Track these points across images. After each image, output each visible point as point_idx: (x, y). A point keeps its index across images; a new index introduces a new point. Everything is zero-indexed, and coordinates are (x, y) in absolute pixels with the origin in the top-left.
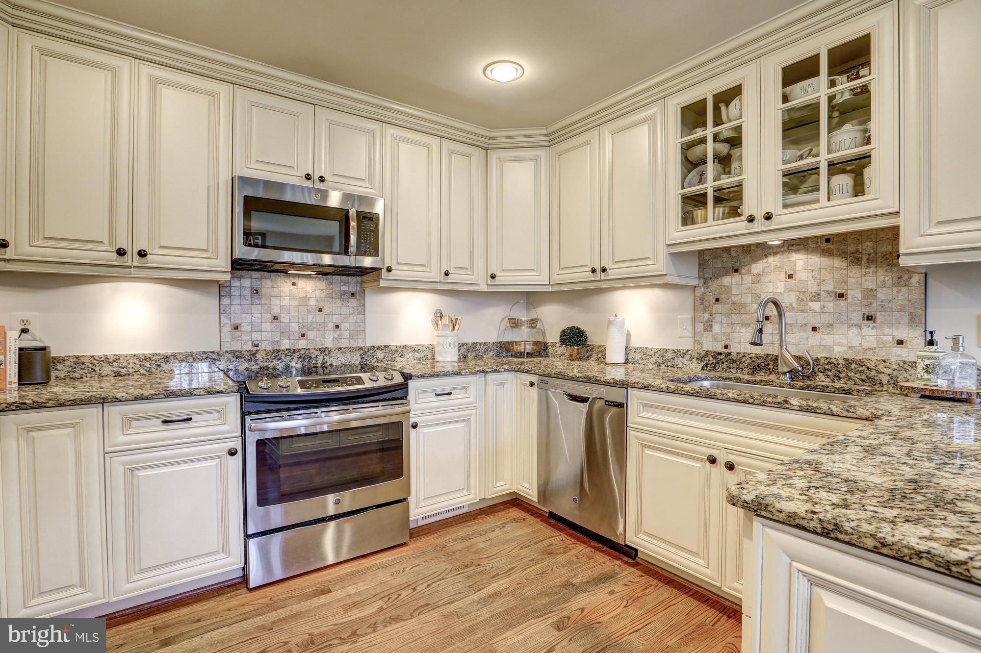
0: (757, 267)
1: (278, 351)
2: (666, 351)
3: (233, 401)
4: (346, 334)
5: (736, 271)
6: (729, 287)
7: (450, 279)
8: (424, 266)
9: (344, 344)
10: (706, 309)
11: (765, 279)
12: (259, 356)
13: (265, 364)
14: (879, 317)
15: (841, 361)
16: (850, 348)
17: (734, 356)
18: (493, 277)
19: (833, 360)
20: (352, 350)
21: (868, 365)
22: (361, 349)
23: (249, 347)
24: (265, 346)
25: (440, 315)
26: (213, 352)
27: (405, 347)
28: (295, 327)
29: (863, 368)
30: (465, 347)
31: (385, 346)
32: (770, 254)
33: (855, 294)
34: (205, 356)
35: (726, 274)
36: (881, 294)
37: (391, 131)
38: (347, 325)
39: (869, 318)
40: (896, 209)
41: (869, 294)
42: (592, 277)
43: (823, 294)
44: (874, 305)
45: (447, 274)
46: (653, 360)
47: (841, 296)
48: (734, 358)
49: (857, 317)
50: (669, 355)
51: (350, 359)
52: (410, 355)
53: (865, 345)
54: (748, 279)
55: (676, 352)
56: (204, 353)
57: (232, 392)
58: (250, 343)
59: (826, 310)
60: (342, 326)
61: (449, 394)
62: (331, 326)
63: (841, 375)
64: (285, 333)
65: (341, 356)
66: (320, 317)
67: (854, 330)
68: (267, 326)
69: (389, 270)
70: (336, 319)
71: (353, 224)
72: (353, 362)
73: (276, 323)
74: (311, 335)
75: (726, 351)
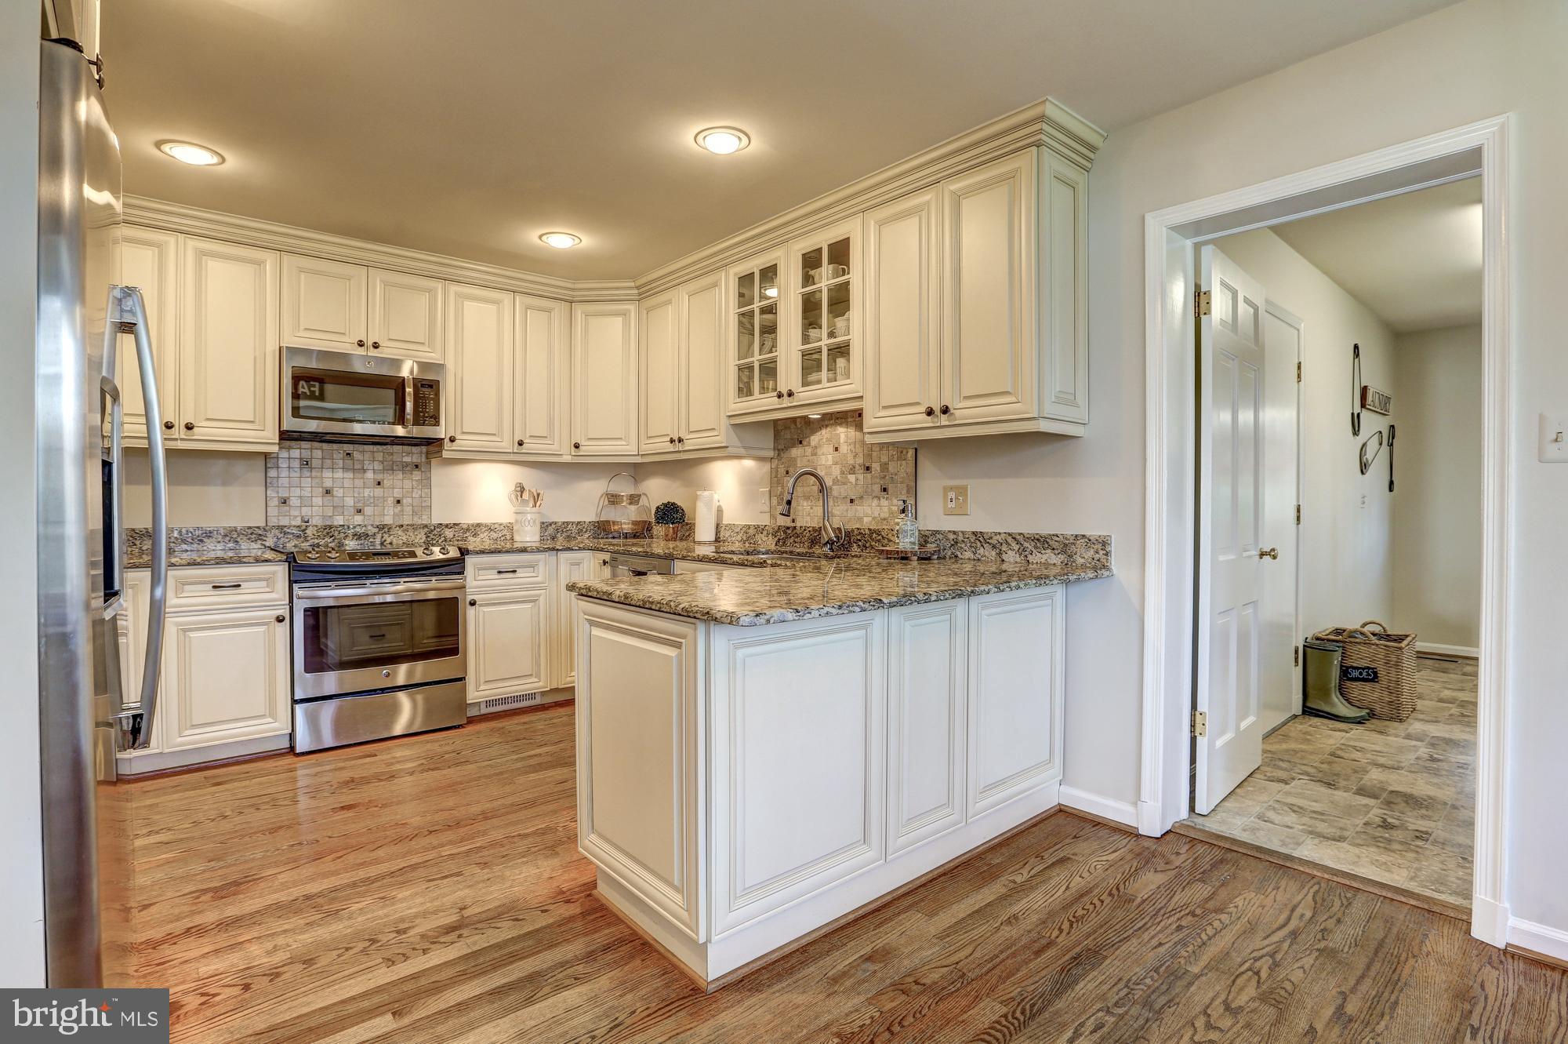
0: (814, 439)
1: (331, 527)
2: (749, 527)
3: (281, 571)
4: (409, 510)
5: (801, 442)
6: (795, 460)
7: (525, 449)
8: (494, 435)
9: (407, 520)
10: (778, 483)
11: (820, 452)
12: (309, 532)
13: (316, 541)
14: (890, 491)
15: (867, 532)
16: (874, 518)
17: (798, 531)
18: (577, 446)
19: (862, 531)
20: (414, 527)
21: (883, 533)
22: (426, 526)
23: (298, 522)
24: (316, 521)
25: (521, 489)
26: (258, 528)
27: (479, 525)
28: (349, 501)
29: (880, 537)
30: (553, 526)
31: (454, 524)
32: (823, 426)
33: (876, 467)
34: (250, 531)
35: (793, 446)
36: (892, 468)
37: (454, 288)
38: (410, 500)
39: (885, 490)
40: (860, 394)
41: (884, 467)
42: (670, 448)
43: (857, 467)
44: (887, 477)
45: (521, 443)
46: (739, 538)
47: (868, 469)
48: (798, 532)
49: (877, 488)
50: (752, 531)
51: (413, 537)
52: (486, 534)
53: (882, 516)
54: (809, 450)
55: (757, 527)
56: (250, 528)
57: (280, 561)
58: (299, 519)
59: (859, 482)
60: (405, 501)
61: (514, 571)
62: (391, 501)
63: (868, 545)
64: (339, 508)
65: (403, 534)
66: (378, 491)
67: (876, 501)
68: (318, 501)
69: (452, 440)
70: (397, 493)
71: (409, 390)
72: (416, 541)
73: (328, 498)
74: (368, 510)
75: (793, 525)
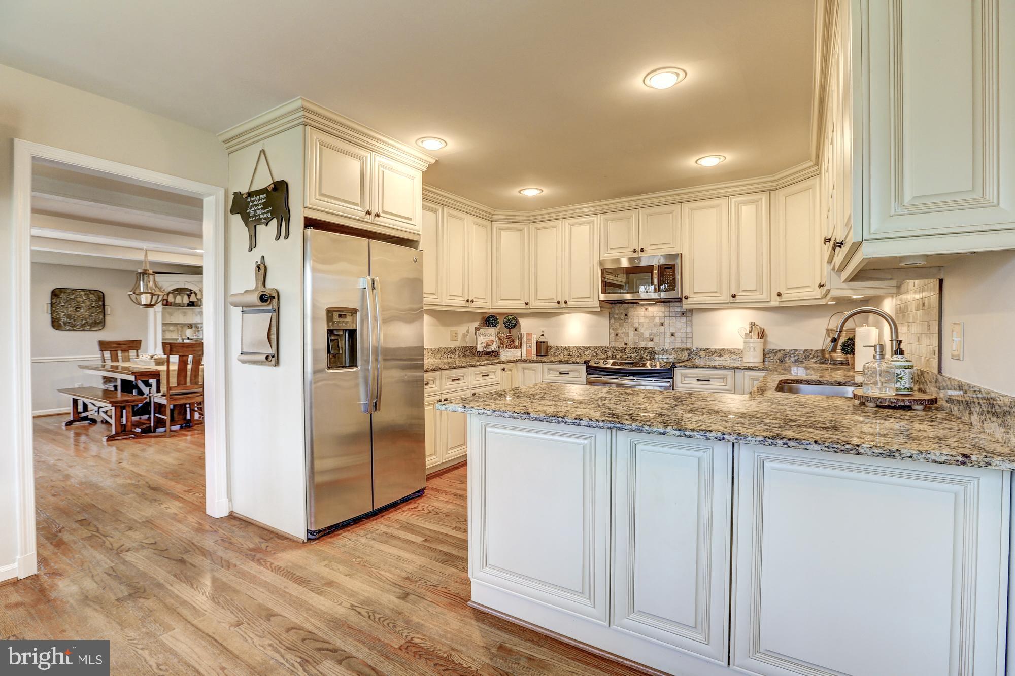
1: (637, 348)
4: (678, 339)
7: (741, 299)
8: (716, 292)
9: (678, 345)
12: (627, 350)
13: (630, 355)
18: (779, 295)
20: (682, 350)
22: (688, 349)
23: (623, 345)
24: (631, 345)
25: (753, 325)
26: (605, 347)
27: (723, 350)
28: (647, 335)
31: (706, 349)
34: (602, 349)
37: (688, 206)
38: (679, 334)
45: (734, 296)
51: (681, 355)
52: (728, 356)
56: (602, 347)
57: (582, 363)
58: (623, 343)
60: (676, 334)
61: (709, 381)
62: (668, 334)
64: (641, 337)
65: (675, 353)
66: (662, 329)
68: (632, 334)
69: (686, 298)
70: (672, 330)
71: (656, 272)
72: (682, 358)
73: (636, 332)
74: (656, 339)
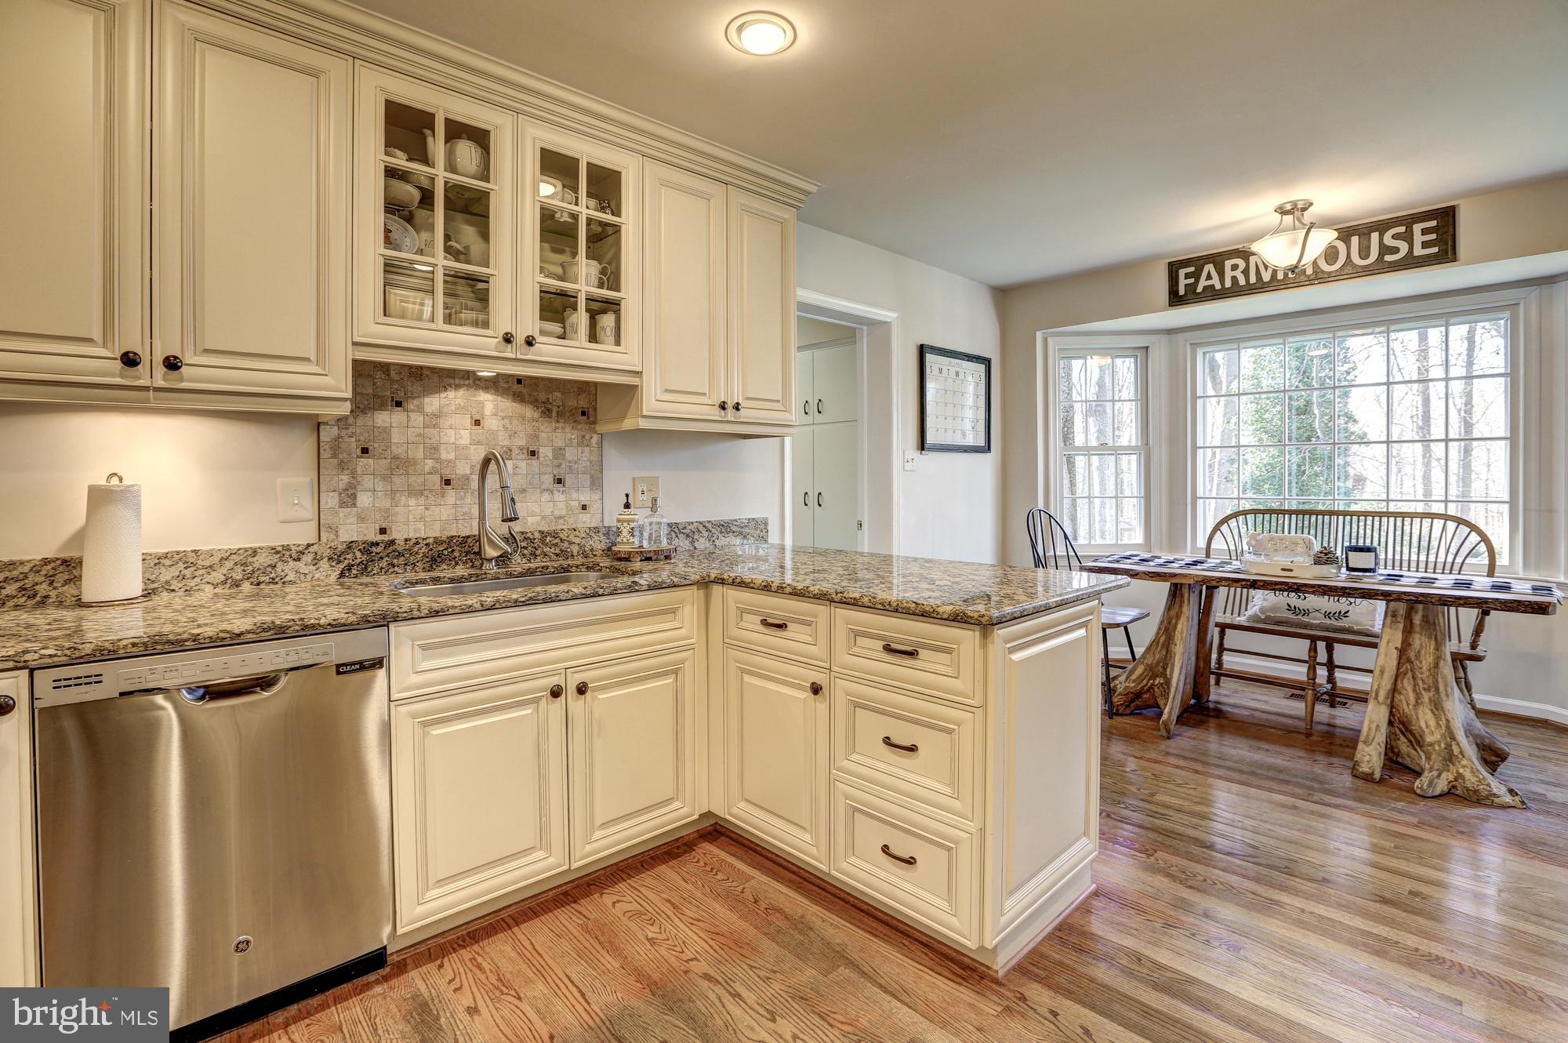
0: (432, 403)
2: (255, 552)
5: (399, 404)
6: (387, 431)
10: (342, 466)
11: (445, 423)
14: (568, 481)
15: (537, 535)
16: (543, 517)
17: (400, 546)
19: (529, 535)
21: (561, 535)
29: (557, 540)
32: (450, 386)
33: (545, 452)
35: (382, 407)
36: (570, 454)
39: (559, 481)
40: (639, 369)
41: (559, 452)
43: (516, 451)
44: (563, 466)
46: (218, 576)
47: (533, 453)
48: (400, 549)
49: (548, 480)
50: (262, 560)
53: (557, 513)
54: (417, 419)
55: (282, 553)
59: (519, 471)
63: (538, 553)
67: (546, 496)
75: (386, 538)
